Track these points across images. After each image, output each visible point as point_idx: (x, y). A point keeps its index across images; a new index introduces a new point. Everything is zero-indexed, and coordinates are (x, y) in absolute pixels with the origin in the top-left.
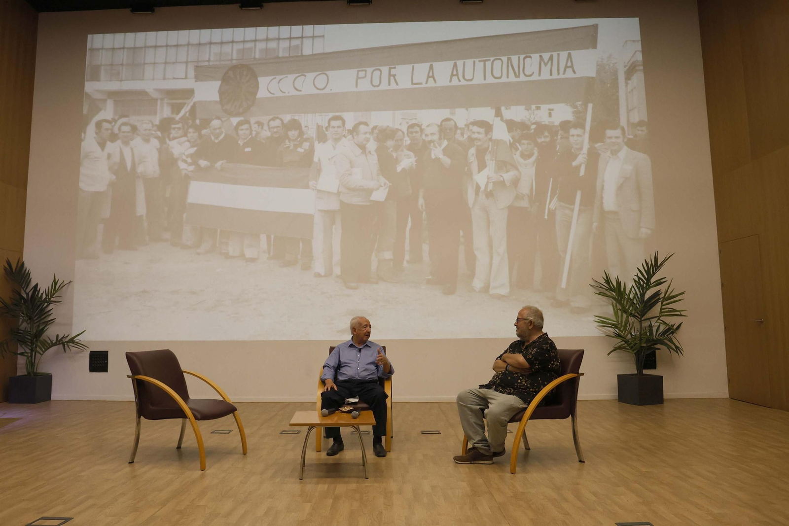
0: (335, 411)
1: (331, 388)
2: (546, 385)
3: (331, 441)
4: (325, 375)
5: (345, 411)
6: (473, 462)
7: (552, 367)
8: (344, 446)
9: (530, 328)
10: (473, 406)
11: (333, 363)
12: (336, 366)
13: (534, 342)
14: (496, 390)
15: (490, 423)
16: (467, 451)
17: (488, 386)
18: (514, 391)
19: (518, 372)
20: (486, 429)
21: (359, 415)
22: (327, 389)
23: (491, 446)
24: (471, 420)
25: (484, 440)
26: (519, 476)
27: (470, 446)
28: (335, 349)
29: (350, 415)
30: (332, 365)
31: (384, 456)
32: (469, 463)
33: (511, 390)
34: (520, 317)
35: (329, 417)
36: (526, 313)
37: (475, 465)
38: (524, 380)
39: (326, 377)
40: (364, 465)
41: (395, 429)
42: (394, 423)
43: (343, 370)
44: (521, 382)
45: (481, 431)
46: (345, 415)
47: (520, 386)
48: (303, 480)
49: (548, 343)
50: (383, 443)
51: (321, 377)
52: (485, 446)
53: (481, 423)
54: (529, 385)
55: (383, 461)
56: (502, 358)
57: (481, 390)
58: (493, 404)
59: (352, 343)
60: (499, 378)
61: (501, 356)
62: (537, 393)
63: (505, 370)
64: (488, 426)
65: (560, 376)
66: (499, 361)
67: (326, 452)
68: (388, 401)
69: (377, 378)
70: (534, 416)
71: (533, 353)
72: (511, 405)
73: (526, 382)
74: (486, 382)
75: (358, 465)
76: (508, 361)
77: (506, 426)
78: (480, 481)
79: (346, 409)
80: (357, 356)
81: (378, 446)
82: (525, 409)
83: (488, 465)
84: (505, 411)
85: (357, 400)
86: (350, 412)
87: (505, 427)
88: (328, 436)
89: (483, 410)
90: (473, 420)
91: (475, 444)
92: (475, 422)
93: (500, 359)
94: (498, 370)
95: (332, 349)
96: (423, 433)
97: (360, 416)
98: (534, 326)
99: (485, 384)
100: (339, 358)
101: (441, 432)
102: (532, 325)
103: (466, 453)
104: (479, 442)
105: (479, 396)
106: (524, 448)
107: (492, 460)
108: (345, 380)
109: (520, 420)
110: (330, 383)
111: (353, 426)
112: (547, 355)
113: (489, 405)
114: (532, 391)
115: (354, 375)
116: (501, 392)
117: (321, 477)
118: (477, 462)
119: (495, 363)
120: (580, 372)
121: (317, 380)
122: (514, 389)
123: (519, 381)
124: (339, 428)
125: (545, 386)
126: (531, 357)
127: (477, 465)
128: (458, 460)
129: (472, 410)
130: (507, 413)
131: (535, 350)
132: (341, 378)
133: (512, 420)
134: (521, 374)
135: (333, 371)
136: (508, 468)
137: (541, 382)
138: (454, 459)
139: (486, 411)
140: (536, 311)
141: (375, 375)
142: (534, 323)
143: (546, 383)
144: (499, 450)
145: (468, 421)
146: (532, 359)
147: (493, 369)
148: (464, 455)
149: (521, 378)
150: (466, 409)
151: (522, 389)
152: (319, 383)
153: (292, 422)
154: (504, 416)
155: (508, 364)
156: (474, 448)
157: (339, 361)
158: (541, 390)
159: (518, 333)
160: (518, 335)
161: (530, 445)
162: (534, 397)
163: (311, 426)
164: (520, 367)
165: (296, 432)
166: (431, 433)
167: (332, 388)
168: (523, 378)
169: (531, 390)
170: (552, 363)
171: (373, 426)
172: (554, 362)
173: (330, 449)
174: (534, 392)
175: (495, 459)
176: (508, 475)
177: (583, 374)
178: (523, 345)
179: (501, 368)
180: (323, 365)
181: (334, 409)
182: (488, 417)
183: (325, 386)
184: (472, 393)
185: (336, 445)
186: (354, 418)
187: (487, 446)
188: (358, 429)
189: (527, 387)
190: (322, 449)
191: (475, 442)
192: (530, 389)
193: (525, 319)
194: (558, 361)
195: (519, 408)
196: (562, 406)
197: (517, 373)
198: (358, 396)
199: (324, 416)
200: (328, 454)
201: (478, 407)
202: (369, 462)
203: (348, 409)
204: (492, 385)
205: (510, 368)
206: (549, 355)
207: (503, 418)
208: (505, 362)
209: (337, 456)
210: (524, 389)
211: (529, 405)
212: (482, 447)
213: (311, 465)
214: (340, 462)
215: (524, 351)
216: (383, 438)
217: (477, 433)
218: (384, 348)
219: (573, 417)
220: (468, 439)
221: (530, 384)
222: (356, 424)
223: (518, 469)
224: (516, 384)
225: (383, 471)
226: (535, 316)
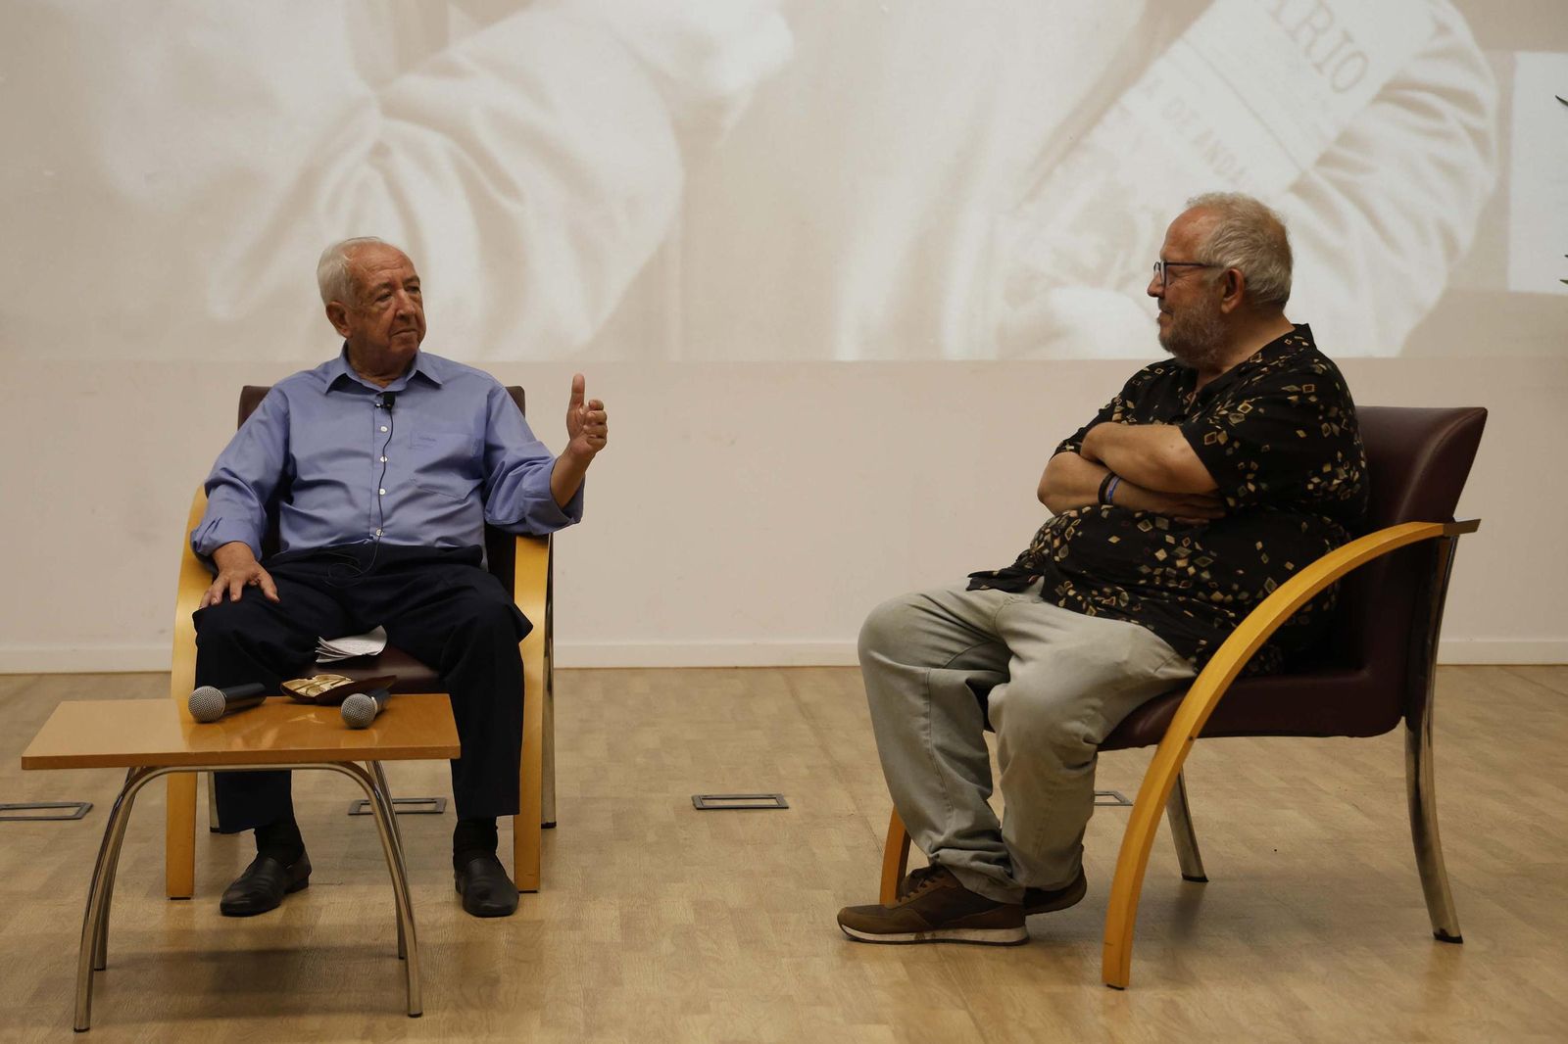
0: (263, 694)
1: (246, 588)
2: (1290, 574)
3: (247, 845)
4: (215, 524)
5: (313, 694)
6: (928, 936)
7: (1325, 490)
8: (308, 869)
9: (1226, 308)
10: (934, 671)
11: (256, 465)
12: (272, 480)
13: (1246, 370)
14: (1049, 596)
15: (1012, 753)
16: (903, 881)
17: (1011, 580)
18: (1131, 603)
19: (1160, 510)
20: (997, 778)
21: (381, 713)
22: (226, 593)
23: (1014, 855)
24: (923, 735)
25: (985, 831)
26: (1147, 998)
27: (918, 858)
28: (266, 401)
29: (333, 715)
30: (251, 477)
31: (507, 911)
32: (912, 937)
33: (1117, 594)
34: (1177, 256)
35: (229, 723)
36: (1206, 229)
37: (941, 947)
38: (1183, 551)
39: (219, 536)
40: (402, 956)
41: (565, 787)
42: (562, 761)
43: (307, 503)
44: (1170, 562)
45: (970, 788)
46: (312, 715)
47: (1165, 577)
48: (92, 1034)
49: (1313, 373)
50: (505, 850)
51: (193, 534)
52: (987, 860)
53: (966, 750)
54: (1206, 575)
55: (498, 932)
56: (1084, 444)
57: (978, 598)
58: (1031, 659)
59: (341, 370)
60: (1063, 541)
61: (1082, 433)
62: (1243, 610)
63: (1095, 499)
64: (1003, 764)
65: (1358, 533)
66: (1069, 457)
67: (219, 900)
68: (531, 648)
69: (477, 540)
70: (1223, 721)
71: (1234, 421)
72: (1118, 664)
73: (1191, 560)
74: (1003, 560)
75: (376, 954)
76: (1114, 456)
77: (1087, 765)
78: (957, 1019)
79: (313, 687)
80: (375, 430)
81: (476, 866)
82: (1184, 686)
83: (1003, 950)
84: (1083, 696)
85: (375, 647)
86: (333, 699)
87: (1086, 770)
88: (228, 823)
89: (981, 690)
90: (933, 736)
91: (942, 852)
92: (941, 749)
93: (1077, 450)
94: (1062, 501)
95: (251, 398)
96: (703, 805)
97: (387, 721)
98: (1248, 297)
99: (996, 566)
100: (287, 442)
101: (789, 801)
102: (1238, 293)
103: (899, 895)
104: (961, 842)
105: (966, 627)
106: (1178, 873)
107: (1019, 923)
108: (320, 549)
109: (1156, 736)
110: (241, 565)
111: (345, 762)
112: (1301, 433)
113: (1014, 666)
114: (1221, 604)
115: (361, 526)
116: (1073, 606)
117: (187, 1016)
118: (950, 935)
119: (1053, 468)
120: (1461, 514)
121: (176, 551)
122: (1134, 590)
123: (1161, 555)
124: (287, 774)
125: (1283, 577)
126: (1222, 439)
127: (953, 948)
128: (860, 923)
129: (931, 692)
130: (1096, 702)
131: (1245, 407)
132: (296, 540)
133: (1121, 737)
134: (1171, 519)
135: (255, 503)
136: (1095, 965)
137: (1265, 559)
138: (844, 920)
139: (997, 695)
140: (1256, 222)
141: (467, 522)
142: (1246, 281)
143: (1290, 566)
144: (1056, 877)
145: (910, 744)
146: (1229, 452)
147: (1042, 497)
148: (891, 902)
149: (1170, 539)
150: (902, 685)
151: (1174, 591)
152: (185, 562)
153: (35, 750)
154: (1077, 718)
155: (1113, 475)
156: (937, 869)
157: (289, 459)
158: (1266, 595)
159: (1168, 332)
160: (1167, 343)
161: (1209, 866)
162: (1227, 629)
163: (141, 768)
164: (1167, 487)
165: (71, 812)
166: (743, 806)
167: (251, 589)
168: (1178, 543)
169: (1217, 596)
170: (1327, 469)
171: (453, 763)
172: (1335, 464)
173: (236, 886)
174: (1232, 606)
175: (1035, 922)
176: (1094, 995)
177: (1472, 526)
178: (1190, 386)
179: (1077, 491)
180: (206, 476)
181: (258, 686)
182: (1006, 724)
183: (215, 577)
184: (934, 609)
185: (270, 863)
186: (357, 725)
187: (998, 861)
188: (374, 781)
189: (1197, 583)
190: (196, 889)
191: (939, 839)
192: (1210, 591)
193: (1200, 266)
194: (1354, 462)
195: (1152, 683)
196: (1365, 674)
197: (1149, 517)
198: (381, 629)
199: (204, 718)
200: (228, 910)
201: (962, 676)
202: (428, 938)
203: (326, 687)
204: (1030, 573)
205: (1119, 491)
206: (1314, 431)
207: (1075, 726)
208: (1098, 462)
209: (275, 917)
210: (1181, 593)
211: (1200, 666)
212: (976, 864)
213: (137, 962)
214: (288, 945)
215: (1194, 410)
216: (505, 825)
217: (950, 799)
218: (517, 395)
219: (1414, 728)
220: (908, 825)
221: (1210, 569)
222: (363, 754)
223: (1138, 967)
224: (1145, 569)
225: (494, 982)
226: (1255, 246)
